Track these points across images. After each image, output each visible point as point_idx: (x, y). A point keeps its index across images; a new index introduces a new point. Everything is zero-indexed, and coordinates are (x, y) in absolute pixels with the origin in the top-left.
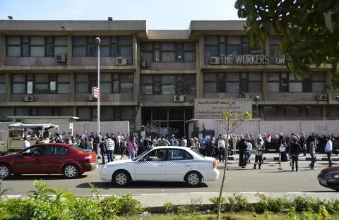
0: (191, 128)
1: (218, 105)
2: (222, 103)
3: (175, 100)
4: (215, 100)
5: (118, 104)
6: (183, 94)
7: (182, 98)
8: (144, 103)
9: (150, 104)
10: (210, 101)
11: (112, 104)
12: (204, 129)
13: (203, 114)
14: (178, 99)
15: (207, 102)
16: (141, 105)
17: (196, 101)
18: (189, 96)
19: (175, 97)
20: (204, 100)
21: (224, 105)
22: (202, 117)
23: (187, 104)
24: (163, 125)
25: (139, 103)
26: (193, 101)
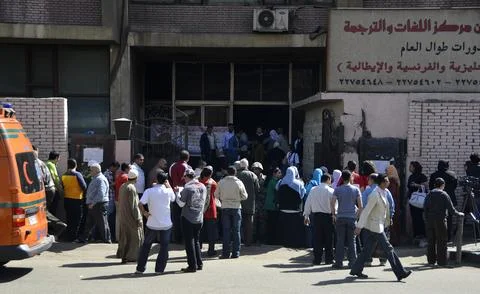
0: (314, 131)
1: (425, 38)
2: (445, 28)
3: (256, 25)
4: (414, 17)
5: (40, 32)
6: (285, 4)
7: (281, 19)
8: (140, 34)
9: (164, 36)
10: (393, 18)
11: (17, 32)
12: (367, 134)
13: (361, 74)
14: (267, 19)
15: (380, 26)
16: (132, 41)
17: (338, 20)
18: (310, 10)
19: (256, 14)
20: (366, 18)
21: (450, 39)
22: (358, 87)
23: (299, 41)
24: (216, 118)
25: (123, 33)
26: (323, 30)
